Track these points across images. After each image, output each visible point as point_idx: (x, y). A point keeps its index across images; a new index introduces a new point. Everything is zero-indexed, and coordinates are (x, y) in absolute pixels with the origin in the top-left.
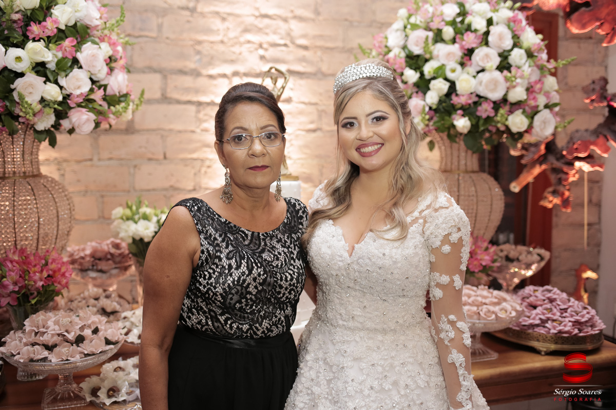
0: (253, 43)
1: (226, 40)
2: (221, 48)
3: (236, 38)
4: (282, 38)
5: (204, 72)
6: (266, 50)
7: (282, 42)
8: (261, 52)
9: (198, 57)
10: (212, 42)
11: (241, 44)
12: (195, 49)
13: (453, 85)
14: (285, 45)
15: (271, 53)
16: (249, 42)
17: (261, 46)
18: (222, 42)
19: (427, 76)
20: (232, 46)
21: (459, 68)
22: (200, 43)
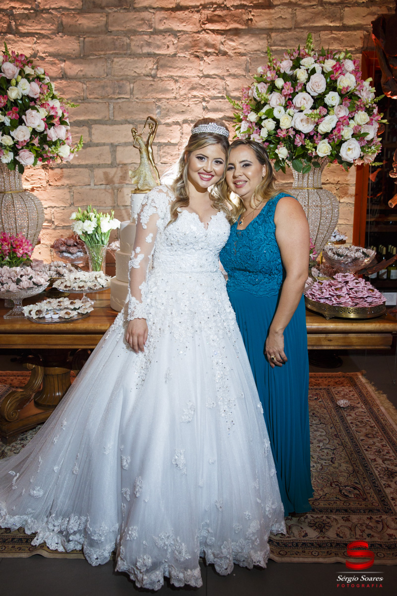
0: (199, 98)
1: (178, 96)
2: (175, 102)
3: (185, 94)
4: (219, 93)
5: (163, 121)
6: (208, 102)
7: (220, 95)
8: (204, 104)
9: (159, 110)
10: (168, 99)
11: (189, 99)
12: (156, 105)
13: (278, 122)
14: (222, 97)
15: (212, 104)
16: (195, 97)
17: (204, 100)
18: (175, 98)
19: (263, 117)
20: (183, 101)
21: (282, 109)
22: (159, 100)
